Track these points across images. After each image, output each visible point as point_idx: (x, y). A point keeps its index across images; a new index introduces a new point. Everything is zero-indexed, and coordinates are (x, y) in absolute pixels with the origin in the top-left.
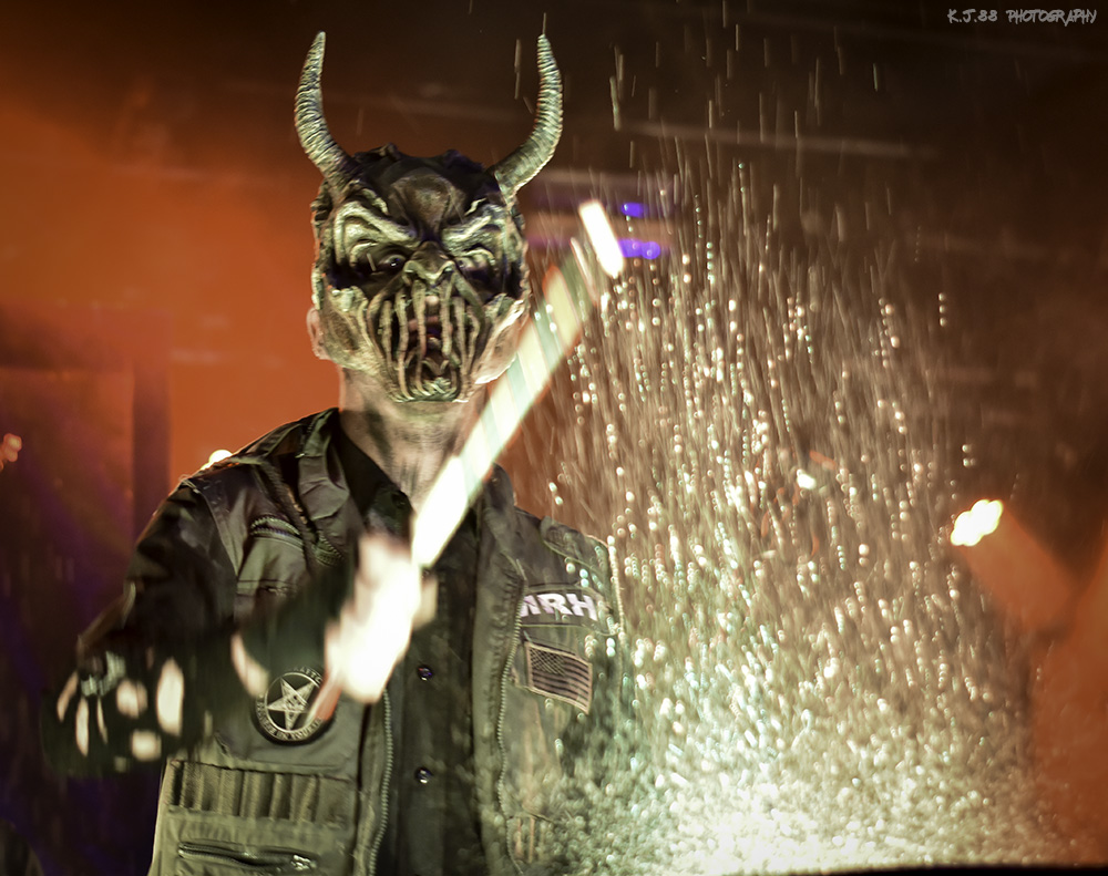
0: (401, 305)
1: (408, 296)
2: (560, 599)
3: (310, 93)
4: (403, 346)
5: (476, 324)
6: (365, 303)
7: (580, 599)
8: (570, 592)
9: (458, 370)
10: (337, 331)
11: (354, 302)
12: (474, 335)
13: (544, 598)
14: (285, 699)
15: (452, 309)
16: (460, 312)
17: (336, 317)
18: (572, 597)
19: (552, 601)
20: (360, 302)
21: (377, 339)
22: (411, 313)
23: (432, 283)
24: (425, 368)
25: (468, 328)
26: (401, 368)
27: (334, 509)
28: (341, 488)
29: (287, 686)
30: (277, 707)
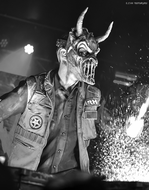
2: (91, 101)
3: (82, 17)
4: (88, 73)
6: (82, 61)
7: (94, 101)
8: (93, 99)
11: (80, 59)
13: (88, 102)
14: (35, 121)
18: (93, 101)
19: (89, 102)
26: (87, 77)
27: (50, 89)
28: (52, 85)
29: (35, 119)
30: (33, 122)
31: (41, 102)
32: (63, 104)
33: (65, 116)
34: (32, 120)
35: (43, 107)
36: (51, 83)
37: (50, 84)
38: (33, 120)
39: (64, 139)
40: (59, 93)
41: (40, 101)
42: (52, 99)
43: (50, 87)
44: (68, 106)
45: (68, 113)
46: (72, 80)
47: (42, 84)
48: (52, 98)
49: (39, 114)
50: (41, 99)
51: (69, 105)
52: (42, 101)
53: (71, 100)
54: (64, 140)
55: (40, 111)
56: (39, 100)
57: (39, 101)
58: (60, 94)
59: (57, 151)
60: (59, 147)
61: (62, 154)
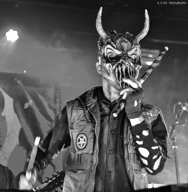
4: (120, 78)
5: (134, 72)
12: (134, 74)
15: (130, 69)
20: (111, 67)
21: (115, 75)
26: (120, 83)
33: (111, 131)
34: (77, 141)
39: (112, 157)
40: (103, 106)
41: (82, 118)
43: (92, 102)
45: (115, 127)
56: (79, 116)
58: (105, 107)
59: (107, 173)
60: (108, 168)
61: (114, 175)
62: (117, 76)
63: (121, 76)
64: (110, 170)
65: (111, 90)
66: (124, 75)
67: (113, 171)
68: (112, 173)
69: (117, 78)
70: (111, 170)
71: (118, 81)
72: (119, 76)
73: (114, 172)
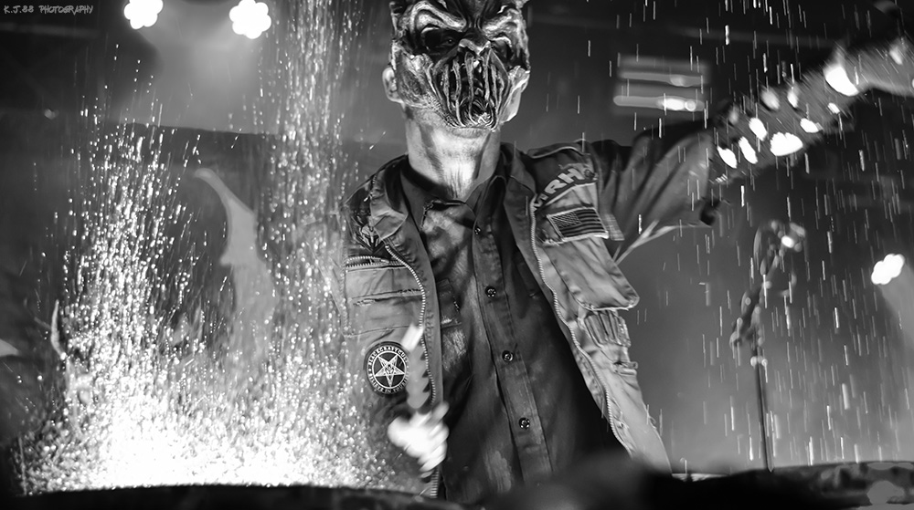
0: (456, 67)
1: (461, 61)
4: (458, 92)
5: (503, 83)
6: (431, 65)
7: (567, 173)
8: (559, 174)
9: (494, 110)
10: (409, 83)
11: (424, 64)
12: (502, 89)
14: (384, 368)
15: (490, 71)
16: (494, 73)
17: (409, 73)
18: (562, 176)
19: (553, 187)
20: (428, 65)
21: (440, 89)
22: (463, 72)
23: (478, 54)
24: (474, 106)
25: (499, 86)
26: (457, 107)
27: (396, 229)
28: (401, 212)
29: (383, 361)
30: (380, 374)
31: (378, 291)
32: (464, 254)
33: (487, 292)
34: (370, 367)
35: (395, 304)
36: (396, 207)
37: (390, 212)
38: (378, 366)
39: (518, 372)
41: (376, 288)
42: (415, 262)
43: (395, 225)
44: (487, 251)
45: (495, 278)
46: (450, 155)
47: (362, 226)
48: (413, 257)
49: (388, 334)
50: (376, 280)
51: (487, 247)
52: (381, 285)
53: (489, 230)
54: (520, 377)
55: (387, 323)
56: (368, 285)
57: (371, 290)
58: (441, 221)
59: (516, 429)
60: (514, 412)
61: (541, 428)
62: (446, 90)
63: (459, 86)
64: (522, 417)
65: (437, 150)
66: (471, 83)
67: (532, 416)
68: (532, 424)
69: (447, 95)
70: (524, 415)
71: (448, 103)
72: (452, 88)
73: (538, 418)
